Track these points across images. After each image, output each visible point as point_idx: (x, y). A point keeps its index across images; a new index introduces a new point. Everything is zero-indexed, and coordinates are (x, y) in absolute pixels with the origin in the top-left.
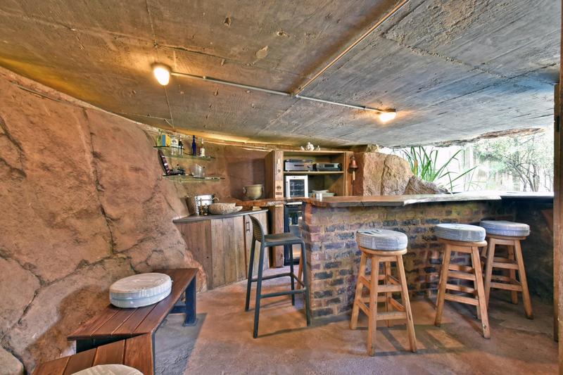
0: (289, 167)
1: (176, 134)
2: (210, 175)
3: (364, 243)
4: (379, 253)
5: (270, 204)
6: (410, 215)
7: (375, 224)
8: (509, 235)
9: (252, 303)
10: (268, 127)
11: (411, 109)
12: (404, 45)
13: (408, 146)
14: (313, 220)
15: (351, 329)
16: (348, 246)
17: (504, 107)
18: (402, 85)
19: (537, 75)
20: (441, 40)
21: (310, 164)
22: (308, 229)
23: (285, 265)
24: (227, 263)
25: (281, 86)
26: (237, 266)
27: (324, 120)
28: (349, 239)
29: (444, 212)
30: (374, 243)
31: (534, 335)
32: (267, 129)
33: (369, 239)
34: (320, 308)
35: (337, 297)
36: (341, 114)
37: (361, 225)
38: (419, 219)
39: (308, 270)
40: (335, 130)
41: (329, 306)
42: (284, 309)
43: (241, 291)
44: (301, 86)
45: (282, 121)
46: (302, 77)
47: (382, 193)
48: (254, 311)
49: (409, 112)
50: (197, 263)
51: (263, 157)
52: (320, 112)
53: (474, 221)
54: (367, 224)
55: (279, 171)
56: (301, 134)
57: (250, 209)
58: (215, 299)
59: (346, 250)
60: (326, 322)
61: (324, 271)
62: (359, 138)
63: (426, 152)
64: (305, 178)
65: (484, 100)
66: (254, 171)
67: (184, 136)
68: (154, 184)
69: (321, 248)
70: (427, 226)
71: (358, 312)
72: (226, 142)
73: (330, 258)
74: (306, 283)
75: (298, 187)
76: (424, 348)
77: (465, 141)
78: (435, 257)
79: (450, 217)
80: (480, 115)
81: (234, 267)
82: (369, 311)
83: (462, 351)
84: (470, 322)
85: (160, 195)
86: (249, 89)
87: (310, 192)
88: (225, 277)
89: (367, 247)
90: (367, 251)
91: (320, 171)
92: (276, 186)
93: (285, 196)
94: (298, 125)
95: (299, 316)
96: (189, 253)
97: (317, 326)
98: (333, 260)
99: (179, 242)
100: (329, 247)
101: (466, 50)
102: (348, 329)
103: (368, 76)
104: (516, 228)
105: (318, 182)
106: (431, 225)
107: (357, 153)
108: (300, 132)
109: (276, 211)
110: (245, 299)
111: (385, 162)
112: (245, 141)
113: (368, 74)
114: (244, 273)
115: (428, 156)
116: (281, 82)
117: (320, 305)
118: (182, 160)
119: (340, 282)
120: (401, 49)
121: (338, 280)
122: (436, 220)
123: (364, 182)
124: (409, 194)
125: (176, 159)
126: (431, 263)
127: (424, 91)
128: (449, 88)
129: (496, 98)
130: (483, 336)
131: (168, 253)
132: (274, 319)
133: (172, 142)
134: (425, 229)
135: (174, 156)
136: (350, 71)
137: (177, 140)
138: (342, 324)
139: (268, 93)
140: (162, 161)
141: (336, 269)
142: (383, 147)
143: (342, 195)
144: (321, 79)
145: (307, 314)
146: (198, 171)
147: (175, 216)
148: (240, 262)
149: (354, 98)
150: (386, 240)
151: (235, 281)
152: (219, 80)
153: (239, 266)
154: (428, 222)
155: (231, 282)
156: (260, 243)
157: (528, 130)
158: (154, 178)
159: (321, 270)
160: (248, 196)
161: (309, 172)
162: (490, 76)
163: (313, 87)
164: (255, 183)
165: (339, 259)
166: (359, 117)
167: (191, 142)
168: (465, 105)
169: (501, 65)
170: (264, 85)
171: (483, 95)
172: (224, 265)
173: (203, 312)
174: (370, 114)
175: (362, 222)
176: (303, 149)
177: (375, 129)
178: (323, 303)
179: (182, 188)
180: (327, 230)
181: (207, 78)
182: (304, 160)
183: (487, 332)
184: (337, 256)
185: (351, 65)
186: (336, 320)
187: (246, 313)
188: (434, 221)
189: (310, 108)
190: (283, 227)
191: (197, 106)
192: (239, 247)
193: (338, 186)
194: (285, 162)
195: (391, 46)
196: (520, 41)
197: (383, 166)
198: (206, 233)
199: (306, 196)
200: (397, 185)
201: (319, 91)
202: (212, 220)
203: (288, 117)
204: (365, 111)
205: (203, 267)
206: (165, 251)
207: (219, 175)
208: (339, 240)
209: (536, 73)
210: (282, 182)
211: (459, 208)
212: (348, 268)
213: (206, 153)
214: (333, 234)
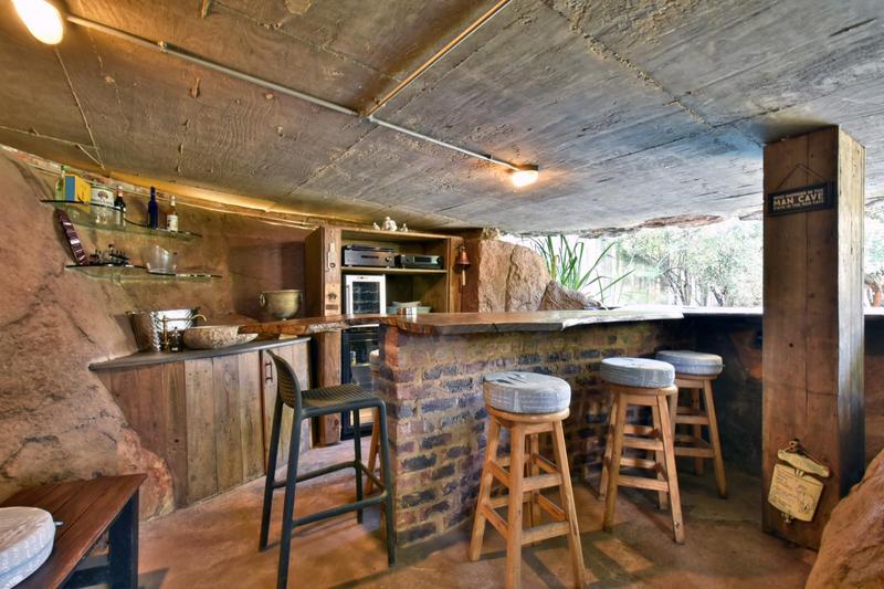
0: (350, 258)
1: (111, 182)
2: (188, 270)
3: (498, 401)
4: (526, 419)
5: (316, 328)
6: (558, 345)
7: (507, 362)
8: (698, 373)
9: (276, 528)
10: (310, 181)
11: (561, 168)
12: (579, 31)
13: (543, 234)
14: (401, 357)
15: (471, 561)
16: (462, 404)
17: (690, 178)
18: (557, 120)
19: (749, 126)
20: (641, 31)
21: (389, 256)
22: (390, 376)
23: (342, 439)
24: (222, 447)
25: (340, 92)
26: (245, 451)
27: (416, 175)
28: (465, 391)
29: (606, 339)
30: (517, 401)
31: (736, 526)
32: (310, 186)
33: (508, 395)
34: (413, 525)
35: (442, 499)
36: (448, 167)
37: (484, 364)
38: (571, 351)
39: (390, 455)
40: (434, 197)
41: (430, 520)
42: (343, 533)
43: (252, 504)
44: (380, 96)
45: (340, 172)
46: (383, 76)
47: (507, 308)
48: (278, 548)
49: (557, 174)
50: (152, 455)
51: (302, 239)
52: (411, 158)
53: (645, 352)
54: (493, 363)
55: (333, 265)
56: (373, 200)
57: (274, 338)
58: (191, 531)
59: (460, 411)
60: (424, 552)
61: (421, 455)
62: (472, 215)
63: (569, 244)
64: (381, 280)
65: (669, 161)
66: (283, 264)
67: (132, 187)
68: (36, 284)
69: (415, 410)
70: (583, 361)
71: (483, 526)
72: (226, 206)
73: (431, 428)
74: (387, 482)
75: (366, 295)
76: (595, 580)
77: (622, 230)
78: (593, 412)
79: (614, 347)
80: (655, 188)
81: (237, 453)
82: (507, 528)
83: (651, 576)
84: (651, 517)
85: (57, 309)
86: (271, 91)
87: (389, 304)
88: (216, 479)
89: (506, 408)
90: (505, 415)
91: (407, 267)
92: (327, 293)
93: (344, 311)
94: (371, 182)
95: (371, 545)
96: (131, 435)
97: (408, 564)
98: (436, 432)
99: (103, 413)
100: (429, 407)
101: (673, 60)
102: (465, 561)
103: (506, 92)
104: (707, 361)
105: (402, 288)
106: (589, 360)
107: (468, 241)
108: (373, 196)
109: (327, 340)
110: (259, 522)
111: (511, 258)
112: (266, 208)
113: (506, 87)
114: (259, 465)
115: (572, 250)
116: (341, 82)
117: (413, 520)
118: (123, 235)
119: (448, 471)
120: (573, 39)
121: (445, 468)
122: (595, 351)
123: (480, 289)
124: (546, 309)
125: (108, 233)
126: (588, 422)
127: (589, 136)
128: (627, 133)
129: (685, 161)
130: (674, 540)
131: (70, 442)
132: (321, 560)
133: (96, 194)
134: (580, 367)
135: (103, 227)
136: (476, 75)
137: (110, 194)
138: (455, 552)
139: (312, 104)
140: (65, 235)
141: (442, 447)
142: (506, 234)
143: (444, 311)
144: (420, 86)
145: (387, 539)
146: (161, 260)
147: (97, 356)
148: (250, 443)
149: (475, 135)
150: (539, 394)
151: (241, 482)
152: (200, 58)
153: (249, 452)
154: (584, 354)
155: (229, 487)
156: (292, 410)
157: (705, 218)
158: (39, 270)
159: (416, 453)
160: (271, 311)
161: (388, 269)
162: (691, 118)
163: (402, 102)
164: (286, 287)
165: (447, 429)
166: (477, 175)
167: (148, 201)
168: (640, 168)
169: (711, 100)
170: (302, 84)
171: (669, 153)
172: (215, 453)
173: (158, 567)
174: (496, 172)
175: (486, 359)
176: (377, 227)
177: (500, 201)
178: (418, 516)
179: (122, 295)
180: (426, 376)
181: (170, 47)
182: (378, 248)
183: (680, 533)
184: (444, 424)
185: (479, 62)
186: (443, 544)
187: (260, 554)
188: (590, 353)
189: (394, 150)
190: (339, 368)
191: (153, 122)
192: (248, 413)
193: (437, 295)
194: (344, 249)
195: (559, 27)
196: (753, 56)
197: (509, 263)
198: (173, 390)
199: (383, 312)
200: (529, 294)
201: (414, 114)
202: (187, 363)
203: (351, 163)
204: (488, 164)
205: (166, 462)
206: (60, 437)
207: (208, 270)
208: (446, 394)
209: (750, 121)
210: (339, 286)
211: (625, 331)
212: (462, 444)
213: (180, 225)
214: (437, 382)
